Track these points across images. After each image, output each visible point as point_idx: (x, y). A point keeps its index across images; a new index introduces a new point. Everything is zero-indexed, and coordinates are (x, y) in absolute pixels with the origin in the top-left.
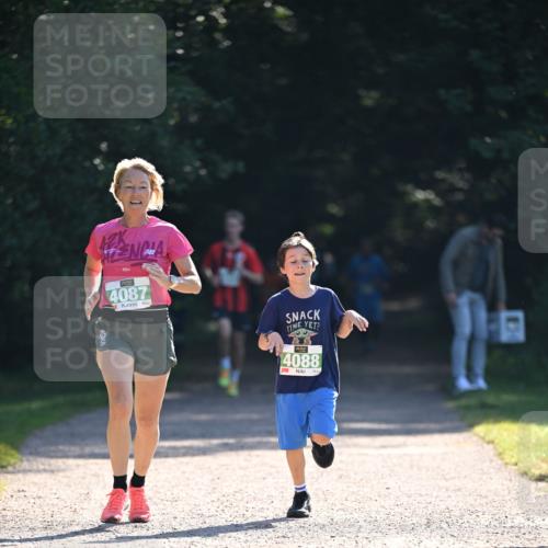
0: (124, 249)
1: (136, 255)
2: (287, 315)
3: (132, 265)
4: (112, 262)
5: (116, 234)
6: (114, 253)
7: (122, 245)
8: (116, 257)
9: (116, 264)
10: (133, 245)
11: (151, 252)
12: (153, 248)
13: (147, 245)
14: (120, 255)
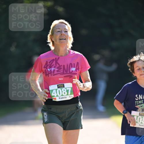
0: (59, 68)
1: (67, 71)
2: (136, 96)
3: (64, 77)
4: (54, 75)
5: (53, 60)
6: (54, 70)
7: (58, 66)
8: (56, 73)
9: (55, 76)
10: (64, 66)
11: (74, 69)
12: (74, 67)
13: (71, 65)
14: (57, 71)
